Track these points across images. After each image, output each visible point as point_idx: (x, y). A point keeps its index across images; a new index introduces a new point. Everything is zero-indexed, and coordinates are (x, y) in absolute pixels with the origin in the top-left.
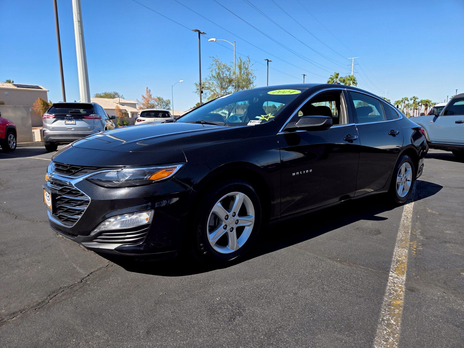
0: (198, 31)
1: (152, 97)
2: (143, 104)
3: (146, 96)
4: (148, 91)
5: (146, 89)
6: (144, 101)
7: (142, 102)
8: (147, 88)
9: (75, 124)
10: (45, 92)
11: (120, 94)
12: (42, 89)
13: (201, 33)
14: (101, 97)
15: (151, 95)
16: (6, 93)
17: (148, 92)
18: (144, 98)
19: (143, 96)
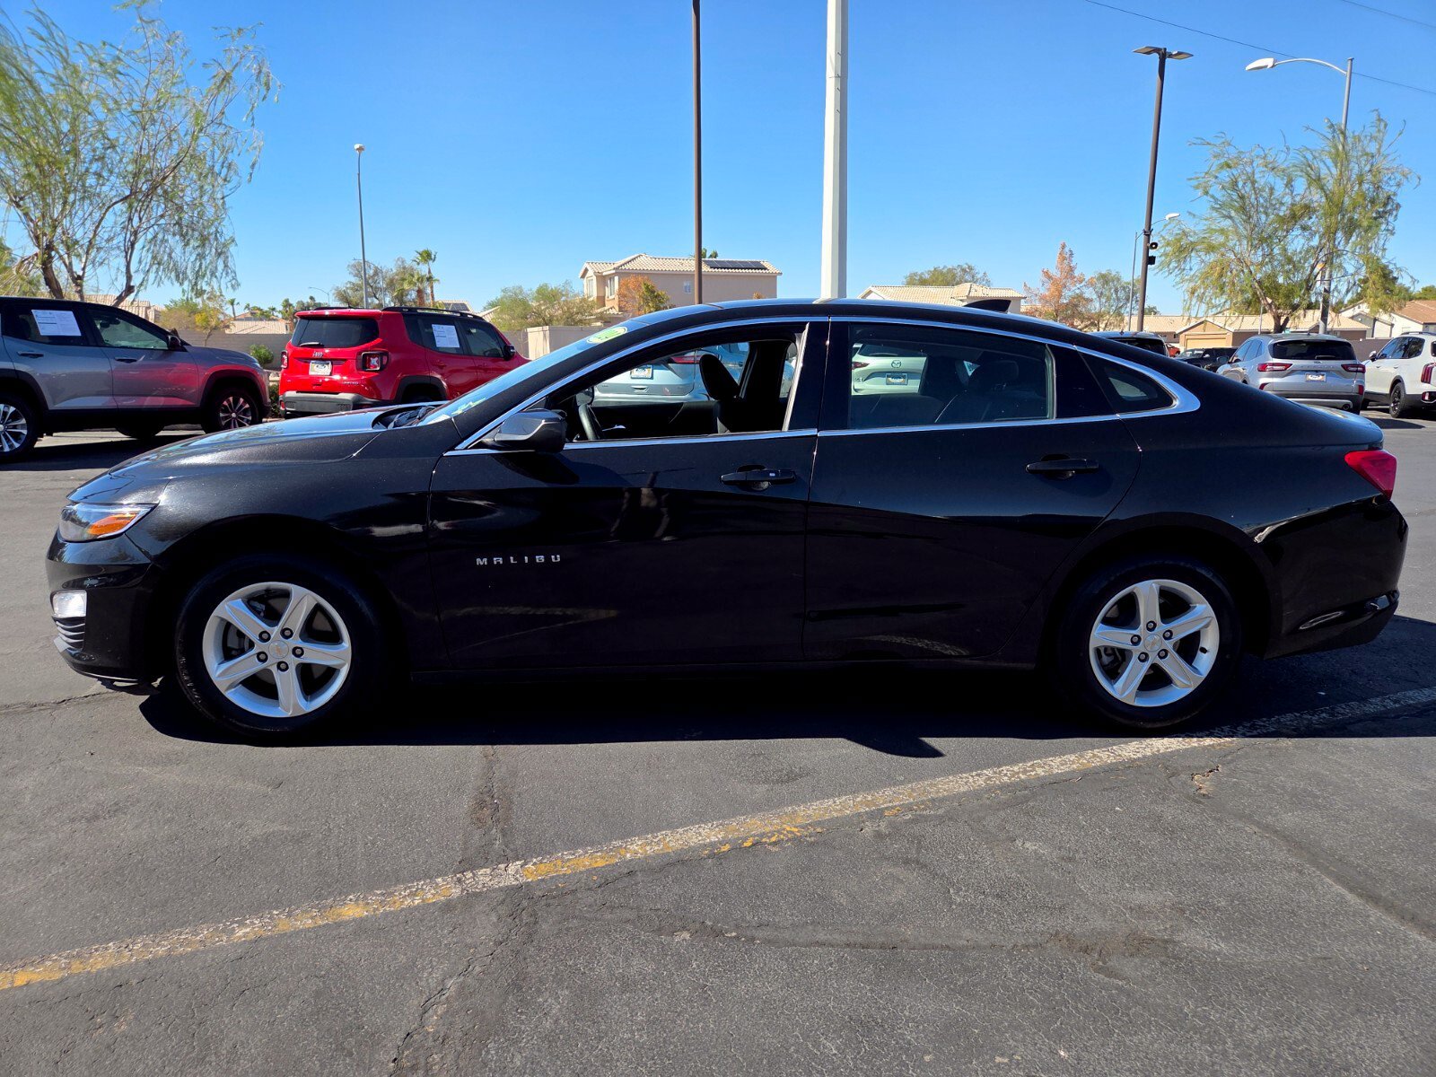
0: (1157, 50)
1: (1077, 273)
2: (1043, 298)
3: (1055, 273)
4: (1066, 257)
5: (1059, 251)
6: (1048, 289)
7: (1042, 292)
8: (1064, 246)
9: (652, 378)
10: (773, 277)
11: (980, 271)
12: (765, 269)
13: (1171, 56)
14: (923, 282)
15: (1072, 269)
16: (685, 284)
17: (1064, 259)
18: (1050, 277)
19: (1046, 274)
